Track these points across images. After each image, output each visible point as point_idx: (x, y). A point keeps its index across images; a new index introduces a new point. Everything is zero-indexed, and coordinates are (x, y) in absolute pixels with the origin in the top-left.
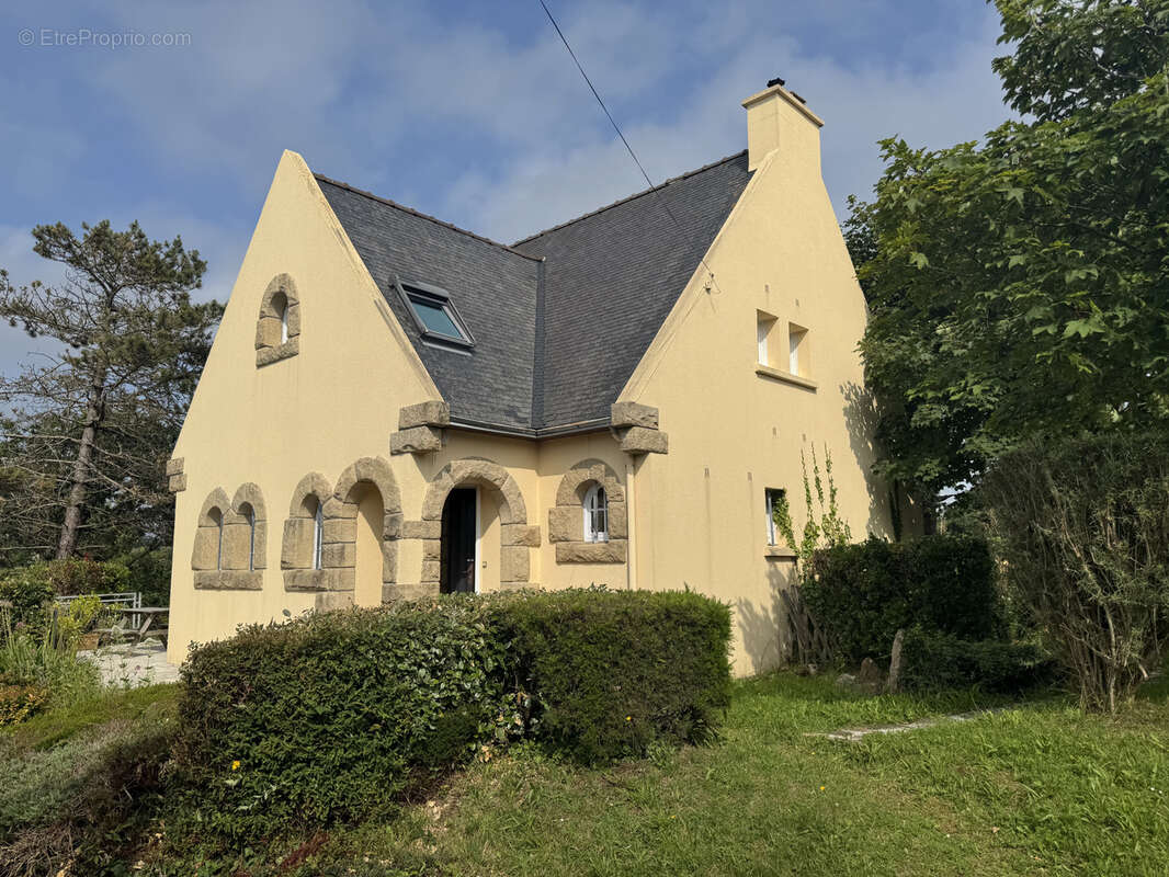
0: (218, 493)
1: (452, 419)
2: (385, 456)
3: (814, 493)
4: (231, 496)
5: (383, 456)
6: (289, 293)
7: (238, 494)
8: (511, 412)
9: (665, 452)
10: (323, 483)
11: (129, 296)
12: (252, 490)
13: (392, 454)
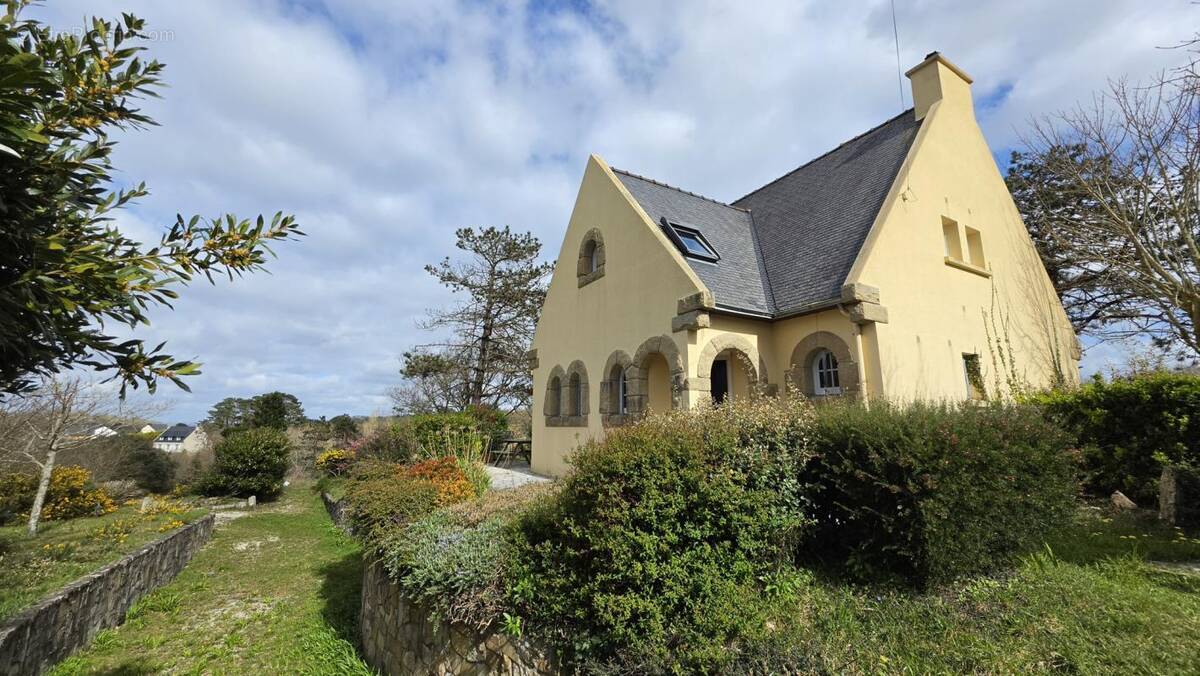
0: (558, 369)
1: (717, 305)
2: (670, 334)
3: (999, 360)
4: (565, 369)
5: (667, 334)
6: (597, 239)
7: (570, 368)
8: (753, 302)
9: (886, 323)
10: (625, 356)
11: (502, 266)
12: (578, 365)
13: (674, 332)
